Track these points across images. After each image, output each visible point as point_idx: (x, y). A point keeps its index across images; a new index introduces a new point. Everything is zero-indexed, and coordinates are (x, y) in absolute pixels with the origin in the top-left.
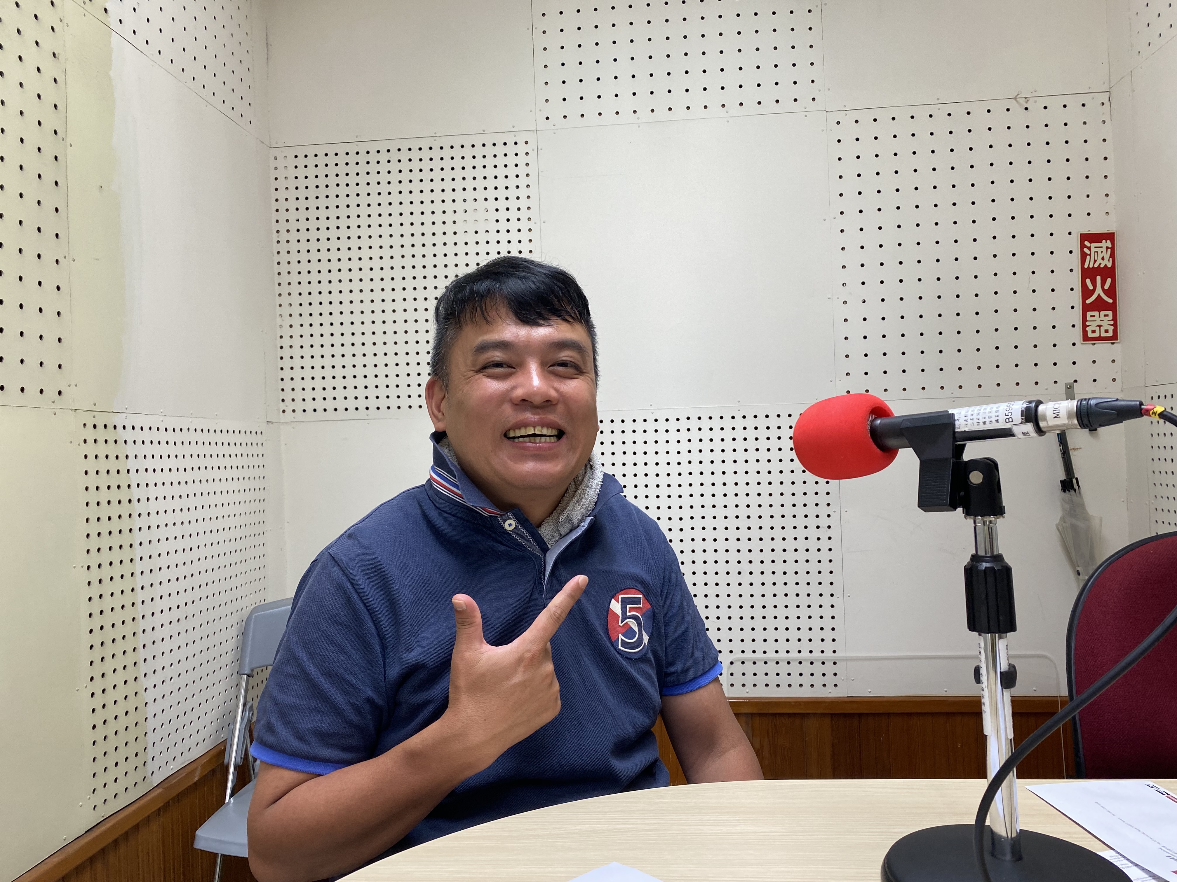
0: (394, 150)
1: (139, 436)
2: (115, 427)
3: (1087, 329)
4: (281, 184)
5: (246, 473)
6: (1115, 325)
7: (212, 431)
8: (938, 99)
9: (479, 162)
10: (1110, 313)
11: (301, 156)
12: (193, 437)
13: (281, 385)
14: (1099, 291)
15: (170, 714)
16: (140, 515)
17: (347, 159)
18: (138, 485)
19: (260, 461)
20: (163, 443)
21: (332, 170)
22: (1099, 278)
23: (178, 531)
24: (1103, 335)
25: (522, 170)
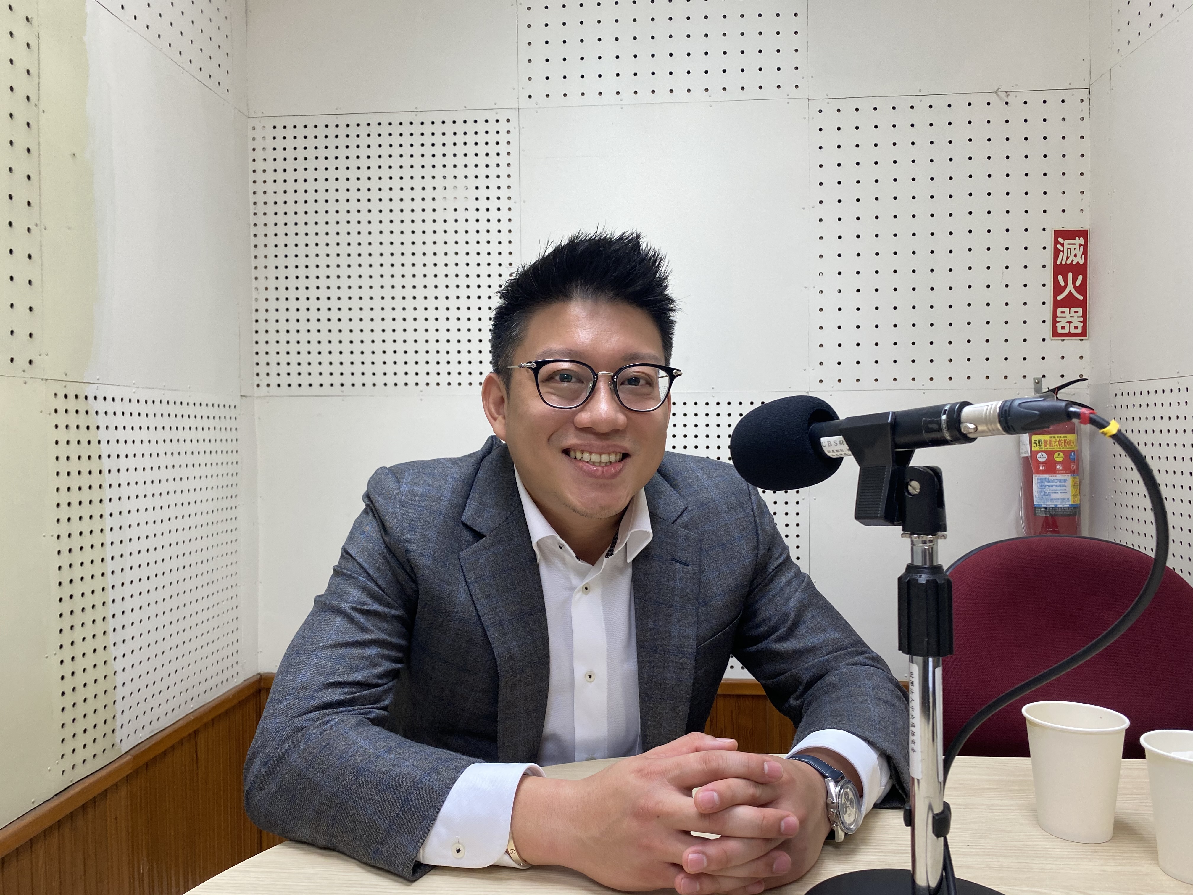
0: (374, 124)
1: (110, 407)
2: (86, 398)
3: (1057, 325)
4: (259, 155)
5: (218, 446)
6: (1084, 322)
7: (185, 404)
8: (920, 91)
9: (460, 139)
10: (1080, 310)
11: (280, 127)
12: (165, 409)
13: (256, 359)
14: (1070, 288)
15: (140, 683)
16: (110, 486)
17: (327, 131)
18: (109, 456)
19: (233, 435)
20: (135, 414)
21: (311, 143)
22: (1070, 275)
23: (149, 502)
24: (1073, 331)
25: (503, 148)
